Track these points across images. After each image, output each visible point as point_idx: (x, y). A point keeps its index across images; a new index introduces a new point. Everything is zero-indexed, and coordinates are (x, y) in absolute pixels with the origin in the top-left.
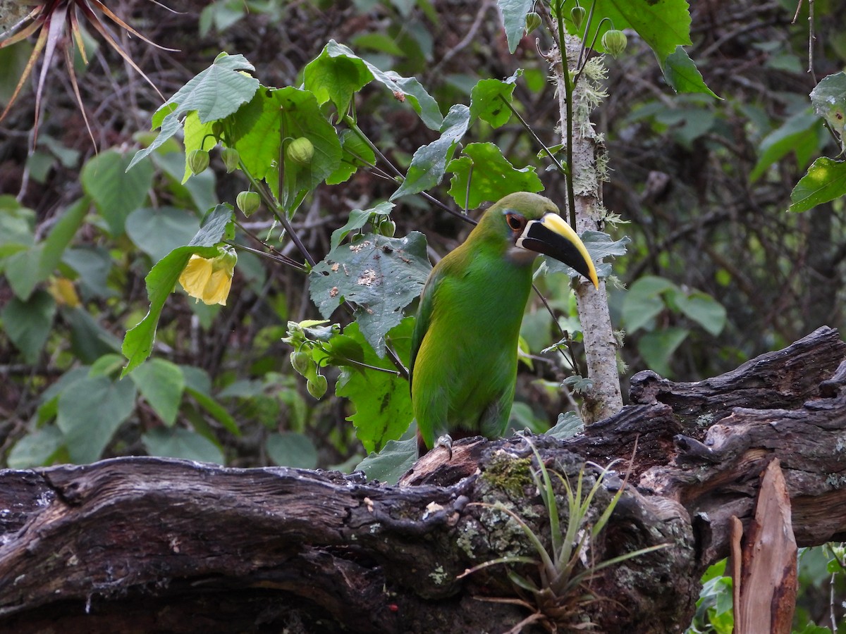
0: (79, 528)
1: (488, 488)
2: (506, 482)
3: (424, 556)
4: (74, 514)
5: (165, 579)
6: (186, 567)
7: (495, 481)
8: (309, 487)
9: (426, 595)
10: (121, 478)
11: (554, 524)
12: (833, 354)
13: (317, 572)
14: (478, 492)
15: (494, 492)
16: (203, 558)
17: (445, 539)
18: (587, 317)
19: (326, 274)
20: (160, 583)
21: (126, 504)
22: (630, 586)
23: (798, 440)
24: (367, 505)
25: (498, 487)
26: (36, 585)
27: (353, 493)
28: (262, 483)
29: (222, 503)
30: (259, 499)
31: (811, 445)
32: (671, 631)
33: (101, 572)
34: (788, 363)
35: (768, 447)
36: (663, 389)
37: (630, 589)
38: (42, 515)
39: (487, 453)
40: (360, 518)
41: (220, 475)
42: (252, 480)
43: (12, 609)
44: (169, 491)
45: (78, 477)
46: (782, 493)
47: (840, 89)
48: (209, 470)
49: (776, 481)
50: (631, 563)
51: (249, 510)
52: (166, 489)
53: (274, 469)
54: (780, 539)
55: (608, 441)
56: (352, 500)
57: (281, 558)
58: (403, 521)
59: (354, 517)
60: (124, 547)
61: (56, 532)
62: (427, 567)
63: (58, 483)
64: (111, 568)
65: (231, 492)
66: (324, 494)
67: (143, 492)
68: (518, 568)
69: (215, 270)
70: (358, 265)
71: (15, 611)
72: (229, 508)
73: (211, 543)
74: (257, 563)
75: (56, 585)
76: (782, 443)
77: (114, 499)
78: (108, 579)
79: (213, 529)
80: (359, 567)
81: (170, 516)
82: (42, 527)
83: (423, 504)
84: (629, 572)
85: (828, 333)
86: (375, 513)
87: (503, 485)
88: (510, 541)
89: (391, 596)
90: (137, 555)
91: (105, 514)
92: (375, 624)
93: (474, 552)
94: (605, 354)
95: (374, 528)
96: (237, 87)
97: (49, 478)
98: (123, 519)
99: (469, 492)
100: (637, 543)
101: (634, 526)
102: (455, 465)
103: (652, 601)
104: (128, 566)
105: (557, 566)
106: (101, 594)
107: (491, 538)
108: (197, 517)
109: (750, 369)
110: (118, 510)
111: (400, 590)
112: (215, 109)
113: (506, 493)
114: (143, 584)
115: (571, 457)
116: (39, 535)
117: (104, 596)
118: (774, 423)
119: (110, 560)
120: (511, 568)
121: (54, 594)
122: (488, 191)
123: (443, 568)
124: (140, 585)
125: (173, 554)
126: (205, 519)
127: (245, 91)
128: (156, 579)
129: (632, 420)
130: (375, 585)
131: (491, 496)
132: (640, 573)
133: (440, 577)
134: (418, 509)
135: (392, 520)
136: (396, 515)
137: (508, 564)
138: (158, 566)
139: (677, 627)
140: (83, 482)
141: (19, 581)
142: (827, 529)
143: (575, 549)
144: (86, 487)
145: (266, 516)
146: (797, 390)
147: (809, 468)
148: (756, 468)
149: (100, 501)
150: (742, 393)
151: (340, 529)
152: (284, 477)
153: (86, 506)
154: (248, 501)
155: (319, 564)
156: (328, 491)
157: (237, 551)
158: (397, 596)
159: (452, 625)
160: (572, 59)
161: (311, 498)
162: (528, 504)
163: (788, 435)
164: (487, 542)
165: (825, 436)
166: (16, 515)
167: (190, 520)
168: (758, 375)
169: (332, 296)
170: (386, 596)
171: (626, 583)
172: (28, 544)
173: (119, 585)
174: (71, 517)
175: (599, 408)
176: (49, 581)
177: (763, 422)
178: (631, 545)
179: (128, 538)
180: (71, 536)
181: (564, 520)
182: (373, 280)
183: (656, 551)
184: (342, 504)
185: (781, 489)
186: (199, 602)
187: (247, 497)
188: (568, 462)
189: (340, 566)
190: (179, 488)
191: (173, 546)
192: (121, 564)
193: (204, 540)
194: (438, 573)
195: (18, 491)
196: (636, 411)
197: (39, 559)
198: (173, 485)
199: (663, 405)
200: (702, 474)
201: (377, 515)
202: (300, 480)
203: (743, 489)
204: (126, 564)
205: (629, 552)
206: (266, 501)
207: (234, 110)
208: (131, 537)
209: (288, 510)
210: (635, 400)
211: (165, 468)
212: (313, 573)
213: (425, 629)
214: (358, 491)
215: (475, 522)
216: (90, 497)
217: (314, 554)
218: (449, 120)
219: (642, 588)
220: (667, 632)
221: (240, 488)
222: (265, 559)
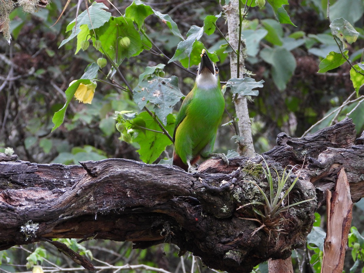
0: (96, 186)
1: (245, 175)
2: (253, 173)
3: (219, 201)
4: (95, 180)
5: (123, 207)
6: (131, 203)
7: (248, 172)
8: (177, 173)
9: (219, 216)
10: (111, 167)
11: (271, 189)
12: (351, 128)
14: (241, 176)
15: (248, 176)
16: (138, 199)
17: (228, 194)
18: (240, 112)
19: (139, 91)
20: (121, 209)
21: (112, 177)
22: (294, 215)
23: (351, 161)
24: (200, 180)
25: (250, 174)
26: (78, 208)
27: (194, 176)
28: (161, 170)
29: (147, 178)
30: (160, 177)
31: (355, 163)
32: (305, 234)
33: (101, 204)
34: (334, 131)
35: (340, 163)
36: (289, 140)
37: (295, 216)
38: (82, 180)
39: (244, 161)
40: (197, 185)
41: (146, 167)
42: (157, 169)
43: (69, 217)
45: (96, 165)
46: (346, 181)
47: (341, 24)
48: (142, 165)
49: (343, 176)
50: (296, 207)
51: (156, 181)
52: (127, 171)
53: (165, 165)
54: (346, 199)
56: (194, 178)
57: (165, 200)
58: (213, 187)
59: (195, 185)
60: (110, 194)
61: (87, 187)
62: (220, 205)
63: (89, 168)
64: (105, 202)
65: (150, 173)
66: (183, 175)
67: (119, 172)
68: (257, 207)
69: (88, 89)
70: (152, 88)
71: (70, 218)
72: (150, 180)
73: (141, 193)
74: (157, 202)
75: (85, 208)
76: (345, 162)
77: (109, 175)
78: (103, 207)
79: (143, 188)
80: (191, 205)
81: (128, 182)
82: (82, 185)
83: (220, 180)
84: (295, 210)
85: (349, 120)
86: (203, 184)
88: (254, 196)
89: (205, 217)
90: (114, 197)
91: (105, 181)
92: (198, 228)
93: (240, 200)
94: (247, 127)
95: (203, 189)
96: (102, 16)
97: (86, 166)
98: (111, 183)
99: (237, 176)
100: (299, 198)
101: (298, 192)
102: (214, 167)
103: (302, 222)
104: (111, 201)
105: (272, 206)
107: (247, 194)
108: (138, 183)
109: (320, 133)
110: (110, 179)
111: (208, 214)
112: (94, 24)
113: (253, 177)
116: (81, 188)
117: (102, 213)
118: (342, 154)
119: (105, 199)
120: (254, 207)
121: (84, 212)
122: (196, 61)
123: (227, 206)
124: (114, 209)
125: (128, 197)
126: (140, 184)
127: (106, 17)
128: (120, 207)
129: (279, 151)
130: (198, 212)
131: (247, 178)
133: (225, 210)
134: (218, 182)
135: (209, 187)
136: (211, 185)
137: (253, 205)
138: (121, 202)
139: (307, 232)
140: (98, 167)
141: (73, 206)
142: (357, 196)
143: (280, 200)
144: (99, 170)
145: (163, 183)
146: (338, 142)
147: (354, 172)
148: (336, 171)
149: (104, 175)
150: (318, 143)
151: (189, 189)
152: (169, 168)
153: (98, 177)
154: (156, 177)
155: (178, 204)
156: (185, 174)
157: (150, 197)
158: (207, 217)
159: (229, 229)
160: (234, 9)
161: (178, 177)
162: (262, 181)
163: (347, 158)
164: (245, 196)
165: (360, 159)
166: (59, 181)
167: (136, 184)
168: (323, 136)
169: (143, 101)
170: (203, 217)
172: (77, 192)
173: (107, 209)
174: (93, 181)
175: (245, 149)
176: (82, 207)
177: (338, 153)
178: (296, 199)
179: (112, 190)
180: (92, 189)
181: (276, 188)
182: (159, 95)
183: (306, 202)
184: (190, 180)
185: (346, 179)
186: (130, 217)
187: (156, 175)
188: (276, 165)
189: (185, 205)
190: (132, 171)
191: (128, 194)
192: (108, 201)
193: (140, 192)
194: (224, 208)
195: (57, 172)
196: (280, 148)
197: (80, 198)
198: (129, 170)
199: (290, 146)
200: (318, 172)
202: (174, 170)
203: (331, 179)
205: (295, 202)
206: (162, 178)
207: (102, 25)
209: (170, 181)
210: (279, 144)
211: (126, 163)
212: (176, 207)
213: (217, 230)
214: (196, 174)
215: (240, 188)
216: (100, 174)
217: (175, 199)
218: (190, 32)
219: (299, 216)
220: (304, 235)
221: (153, 172)
222: (159, 201)
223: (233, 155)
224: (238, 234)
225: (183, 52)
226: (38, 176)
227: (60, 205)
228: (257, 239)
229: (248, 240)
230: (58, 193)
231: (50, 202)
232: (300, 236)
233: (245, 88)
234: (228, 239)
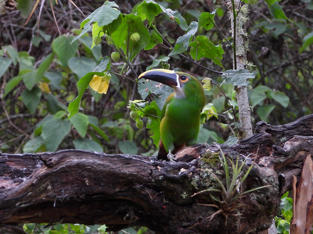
0: (52, 175)
1: (203, 163)
2: (210, 161)
3: (179, 188)
4: (50, 170)
5: (83, 195)
6: (91, 190)
7: (205, 161)
8: (137, 162)
9: (180, 202)
10: (68, 157)
11: (227, 177)
13: (139, 193)
14: (199, 165)
15: (205, 165)
16: (97, 187)
17: (187, 182)
18: (240, 101)
19: (144, 83)
20: (81, 196)
21: (69, 167)
22: (255, 200)
24: (158, 169)
25: (207, 163)
26: (36, 196)
27: (153, 164)
28: (120, 160)
29: (105, 167)
30: (118, 166)
32: (270, 217)
33: (60, 192)
35: (307, 150)
36: (268, 128)
37: (255, 201)
38: (38, 170)
39: (203, 151)
40: (156, 174)
41: (104, 157)
42: (116, 159)
43: (26, 205)
44: (85, 162)
45: (52, 157)
48: (100, 155)
49: (309, 162)
50: (256, 192)
51: (115, 170)
52: (84, 162)
53: (124, 155)
54: (310, 184)
55: (247, 147)
56: (153, 167)
57: (126, 188)
58: (172, 175)
59: (153, 173)
60: (68, 183)
61: (43, 177)
62: (180, 192)
63: (45, 159)
64: (63, 190)
65: (108, 163)
66: (142, 164)
67: (76, 162)
68: (214, 193)
69: (103, 81)
72: (107, 169)
73: (100, 182)
74: (117, 190)
75: (43, 196)
76: (312, 149)
77: (65, 165)
78: (62, 194)
79: (101, 177)
80: (155, 192)
81: (85, 172)
82: (38, 175)
83: (179, 169)
84: (255, 195)
86: (161, 172)
87: (209, 162)
88: (211, 183)
89: (167, 203)
90: (73, 186)
91: (61, 171)
92: (160, 213)
93: (198, 187)
94: (246, 115)
95: (161, 178)
96: (112, 14)
97: (41, 157)
98: (68, 172)
99: (196, 165)
100: (258, 185)
101: (257, 178)
102: (191, 155)
103: (263, 206)
104: (70, 190)
105: (228, 193)
106: (60, 200)
107: (204, 182)
108: (96, 172)
109: (300, 121)
110: (67, 169)
111: (170, 200)
112: (104, 22)
113: (210, 165)
114: (75, 196)
115: (234, 153)
116: (37, 178)
117: (61, 201)
118: (309, 141)
119: (63, 187)
120: (211, 193)
121: (42, 200)
122: (204, 53)
123: (186, 193)
124: (74, 197)
125: (86, 185)
126: (98, 173)
127: (115, 15)
128: (80, 195)
129: (257, 139)
130: (161, 198)
131: (204, 166)
132: (259, 196)
133: (185, 196)
134: (177, 171)
135: (167, 175)
136: (169, 173)
138: (81, 190)
139: (272, 216)
140: (54, 158)
141: (29, 195)
143: (235, 186)
144: (55, 160)
145: (121, 172)
148: (302, 158)
149: (60, 166)
150: (297, 130)
151: (148, 177)
152: (128, 158)
153: (54, 168)
154: (114, 167)
155: (140, 190)
156: (144, 163)
157: (110, 185)
158: (169, 203)
159: (189, 213)
160: (236, 5)
161: (138, 166)
162: (218, 169)
164: (202, 183)
166: (28, 170)
167: (93, 173)
168: (303, 123)
169: (146, 91)
170: (165, 202)
171: (253, 199)
172: (33, 181)
173: (66, 197)
174: (49, 171)
175: (244, 134)
176: (40, 195)
177: (305, 141)
178: (256, 185)
179: (70, 179)
180: (49, 179)
181: (231, 176)
182: (161, 86)
183: (265, 188)
184: (149, 168)
185: (311, 166)
186: (96, 203)
187: (114, 165)
188: (233, 154)
189: (148, 191)
190: (89, 161)
191: (87, 183)
192: (67, 189)
193: (98, 180)
194: (184, 194)
195: (29, 161)
196: (258, 136)
197: (37, 187)
198: (87, 160)
199: (268, 134)
200: (282, 159)
201: (162, 173)
202: (134, 159)
203: (297, 166)
204: (69, 189)
205: (255, 188)
206: (121, 167)
207: (111, 22)
208: (71, 179)
209: (129, 170)
210: (258, 132)
211: (84, 154)
212: (138, 193)
213: (179, 215)
214: (155, 163)
215: (198, 176)
216: (56, 164)
217: (138, 186)
218: (190, 27)
219: (259, 201)
220: (268, 218)
221: (112, 162)
222: (120, 188)
223: (233, 140)
224: (197, 218)
225: (181, 46)
226: (8, 166)
227: (16, 194)
228: (215, 223)
229: (207, 225)
230: (19, 182)
231: (7, 191)
232: (264, 219)
233: (238, 79)
234: (189, 223)
